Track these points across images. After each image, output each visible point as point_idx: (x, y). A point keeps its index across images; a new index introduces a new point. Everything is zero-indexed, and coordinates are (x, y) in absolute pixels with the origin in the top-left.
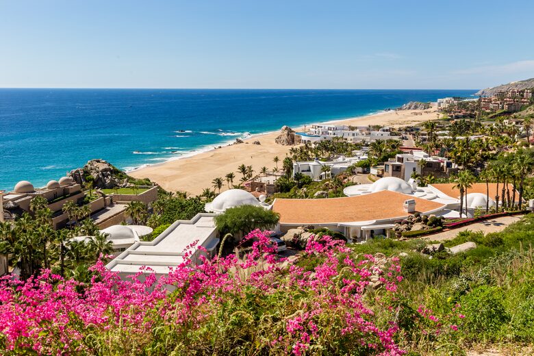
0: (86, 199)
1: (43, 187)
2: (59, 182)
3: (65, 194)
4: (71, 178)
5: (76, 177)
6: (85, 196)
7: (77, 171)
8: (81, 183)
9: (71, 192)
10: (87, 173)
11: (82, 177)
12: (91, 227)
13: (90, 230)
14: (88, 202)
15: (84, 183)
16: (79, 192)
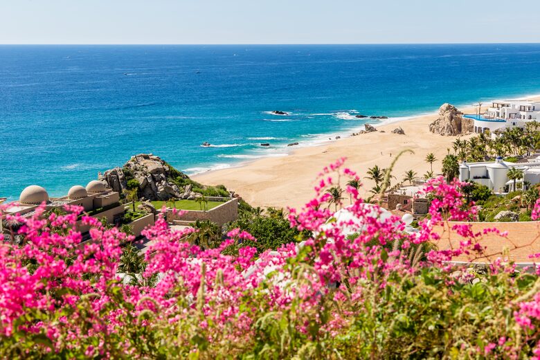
0: (127, 216)
1: (62, 196)
2: (87, 188)
3: (94, 207)
4: (104, 182)
5: (112, 182)
6: (126, 211)
7: (115, 173)
8: (120, 191)
9: (104, 203)
10: (128, 175)
11: (121, 182)
12: (133, 260)
13: (131, 264)
14: (129, 221)
15: (124, 190)
16: (117, 205)
